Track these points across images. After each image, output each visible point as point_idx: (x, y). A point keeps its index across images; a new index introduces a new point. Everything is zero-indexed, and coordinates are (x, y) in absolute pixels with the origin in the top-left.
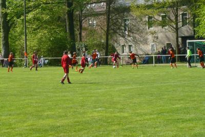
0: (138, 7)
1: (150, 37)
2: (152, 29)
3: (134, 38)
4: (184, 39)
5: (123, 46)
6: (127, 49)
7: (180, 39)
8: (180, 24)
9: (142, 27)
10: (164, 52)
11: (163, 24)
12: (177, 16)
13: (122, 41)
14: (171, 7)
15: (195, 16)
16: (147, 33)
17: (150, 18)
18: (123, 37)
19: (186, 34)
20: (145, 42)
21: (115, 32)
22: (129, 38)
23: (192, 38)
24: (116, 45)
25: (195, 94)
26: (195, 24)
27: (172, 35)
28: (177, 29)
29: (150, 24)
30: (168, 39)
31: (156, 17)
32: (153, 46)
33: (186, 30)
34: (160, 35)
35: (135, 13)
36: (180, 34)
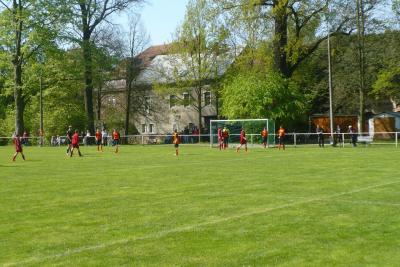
0: (161, 85)
1: (172, 116)
2: (175, 108)
3: (156, 117)
4: (207, 119)
5: (144, 125)
6: (147, 129)
7: (203, 119)
8: (203, 104)
9: (163, 105)
10: (186, 131)
11: (186, 103)
12: (200, 96)
13: (143, 120)
14: (194, 86)
15: (218, 96)
16: (169, 112)
17: (172, 96)
18: (144, 115)
19: (209, 114)
20: (167, 121)
21: (135, 111)
22: (151, 117)
23: (215, 117)
24: (136, 124)
25: (220, 173)
26: (218, 104)
27: (195, 115)
28: (200, 108)
29: (172, 102)
30: (190, 118)
31: (179, 96)
32: (174, 126)
33: (209, 110)
34: (182, 114)
35: (157, 92)
36: (203, 114)
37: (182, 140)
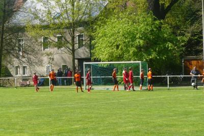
0: (34, 27)
1: (45, 59)
2: (48, 50)
3: (29, 59)
4: (81, 61)
5: (17, 67)
6: (21, 71)
7: (76, 61)
8: (76, 46)
9: (37, 48)
11: (59, 46)
12: (73, 38)
13: (16, 62)
14: (67, 28)
15: (91, 38)
16: (42, 55)
17: (45, 39)
18: (18, 57)
19: (83, 56)
20: (40, 63)
21: (9, 53)
22: (24, 60)
23: (88, 60)
24: (9, 66)
25: (93, 115)
26: (91, 47)
27: (68, 57)
28: (73, 50)
29: (46, 44)
30: (65, 61)
31: (52, 38)
32: (48, 68)
33: (82, 52)
34: (56, 57)
35: (30, 34)
36: (76, 56)
37: (55, 82)
